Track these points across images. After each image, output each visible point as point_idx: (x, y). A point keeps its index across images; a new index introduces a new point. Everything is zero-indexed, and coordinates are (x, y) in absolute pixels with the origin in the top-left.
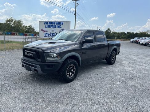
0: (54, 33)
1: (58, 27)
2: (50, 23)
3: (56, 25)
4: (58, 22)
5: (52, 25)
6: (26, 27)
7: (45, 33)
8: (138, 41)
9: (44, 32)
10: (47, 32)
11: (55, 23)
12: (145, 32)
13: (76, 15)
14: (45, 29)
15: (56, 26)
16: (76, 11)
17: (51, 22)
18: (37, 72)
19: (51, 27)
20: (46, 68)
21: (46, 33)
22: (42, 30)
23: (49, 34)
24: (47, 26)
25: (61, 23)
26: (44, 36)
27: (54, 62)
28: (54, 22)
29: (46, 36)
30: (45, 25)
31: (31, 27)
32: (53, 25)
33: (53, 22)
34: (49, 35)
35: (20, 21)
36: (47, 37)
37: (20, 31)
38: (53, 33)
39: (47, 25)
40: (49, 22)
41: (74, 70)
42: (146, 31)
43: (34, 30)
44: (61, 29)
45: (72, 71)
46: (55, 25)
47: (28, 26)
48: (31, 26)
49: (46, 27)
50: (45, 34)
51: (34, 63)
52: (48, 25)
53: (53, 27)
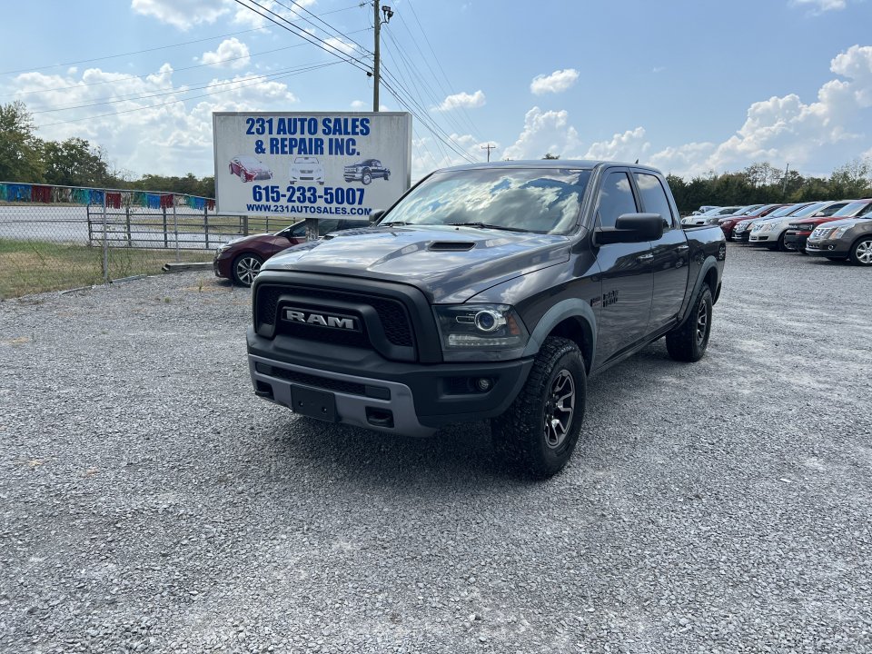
0: (313, 184)
1: (338, 148)
2: (288, 123)
3: (326, 139)
4: (337, 121)
5: (298, 136)
6: (52, 147)
7: (256, 191)
8: (734, 223)
9: (249, 178)
10: (267, 177)
11: (321, 127)
12: (740, 175)
13: (377, 77)
14: (252, 162)
15: (326, 146)
16: (377, 55)
17: (292, 122)
18: (391, 423)
19: (296, 150)
20: (446, 397)
21: (263, 184)
22: (236, 169)
23: (283, 190)
24: (267, 146)
25: (354, 126)
26: (250, 207)
27: (492, 357)
28: (310, 121)
29: (263, 202)
30: (256, 137)
31: (82, 153)
32: (307, 136)
33: (302, 121)
34: (283, 201)
35: (14, 116)
36: (267, 208)
37: (18, 173)
38: (306, 185)
39: (266, 138)
40: (281, 121)
41: (567, 404)
42: (743, 171)
43: (101, 168)
44: (354, 160)
45: (561, 407)
46: (320, 135)
47: (67, 146)
48: (85, 144)
49: (259, 148)
50: (256, 193)
51: (368, 367)
52: (275, 135)
53: (304, 148)
